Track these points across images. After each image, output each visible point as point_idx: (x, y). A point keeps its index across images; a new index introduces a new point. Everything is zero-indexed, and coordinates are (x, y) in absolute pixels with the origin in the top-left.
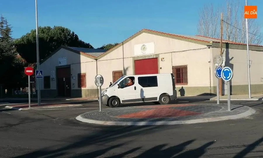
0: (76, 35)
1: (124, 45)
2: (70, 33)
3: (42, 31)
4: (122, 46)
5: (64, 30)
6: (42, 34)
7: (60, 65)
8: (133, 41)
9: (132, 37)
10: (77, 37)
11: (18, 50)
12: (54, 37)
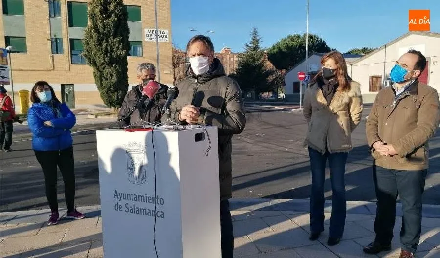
0: (324, 41)
1: (387, 48)
2: (318, 40)
3: (292, 38)
4: (384, 50)
5: (312, 37)
6: (292, 42)
7: (310, 71)
8: (398, 43)
9: (397, 40)
10: (324, 43)
11: (269, 59)
12: (302, 44)
